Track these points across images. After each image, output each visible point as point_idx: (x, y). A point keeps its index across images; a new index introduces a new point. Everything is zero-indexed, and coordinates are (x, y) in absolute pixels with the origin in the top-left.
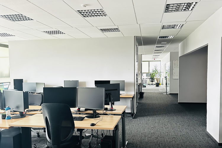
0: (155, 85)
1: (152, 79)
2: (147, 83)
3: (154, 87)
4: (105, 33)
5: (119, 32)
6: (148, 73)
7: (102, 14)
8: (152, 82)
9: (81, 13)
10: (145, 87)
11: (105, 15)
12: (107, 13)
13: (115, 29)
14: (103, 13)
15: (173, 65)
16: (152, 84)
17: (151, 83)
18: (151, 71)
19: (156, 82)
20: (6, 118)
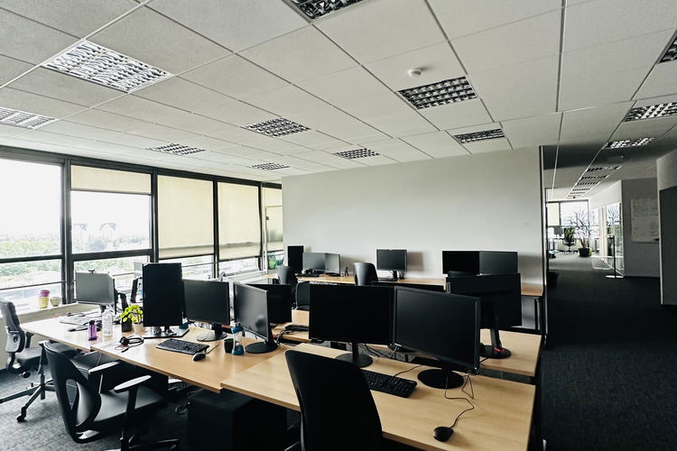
0: (579, 254)
1: (569, 240)
2: (556, 248)
3: (575, 257)
4: (466, 145)
5: (502, 139)
6: (559, 227)
7: (462, 94)
8: (569, 245)
9: (408, 97)
10: (554, 257)
11: (469, 95)
12: (476, 90)
13: (492, 132)
14: (466, 90)
15: (632, 210)
16: (569, 251)
17: (567, 248)
18: (565, 224)
19: (578, 245)
20: (233, 351)
